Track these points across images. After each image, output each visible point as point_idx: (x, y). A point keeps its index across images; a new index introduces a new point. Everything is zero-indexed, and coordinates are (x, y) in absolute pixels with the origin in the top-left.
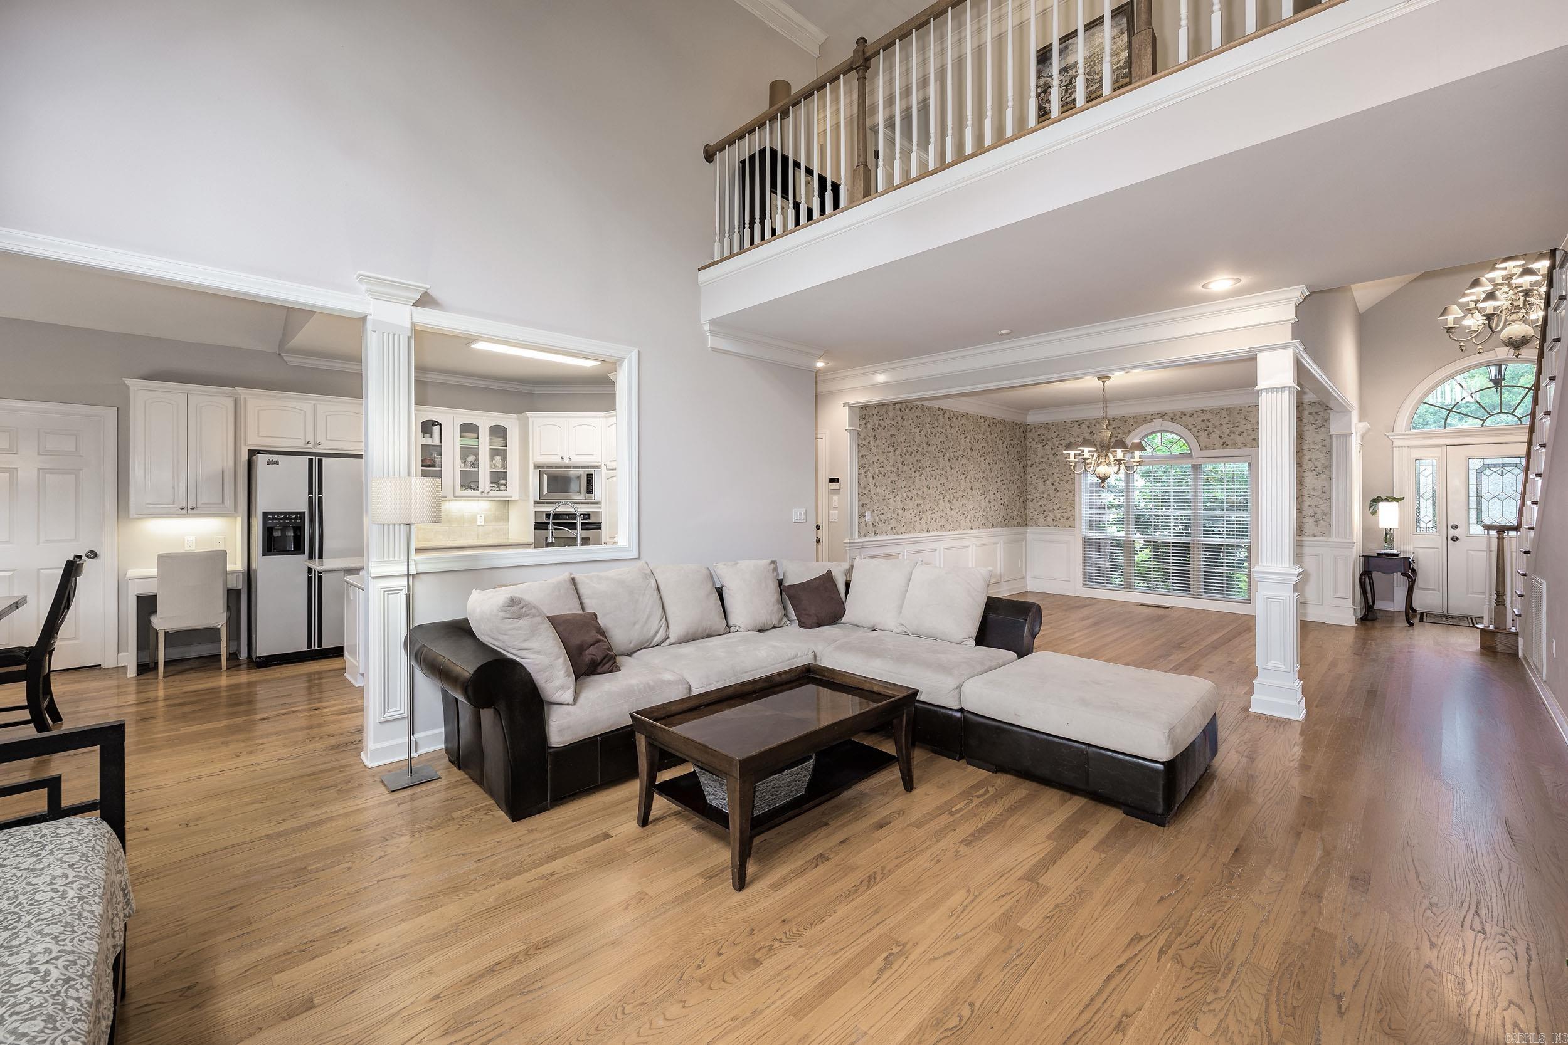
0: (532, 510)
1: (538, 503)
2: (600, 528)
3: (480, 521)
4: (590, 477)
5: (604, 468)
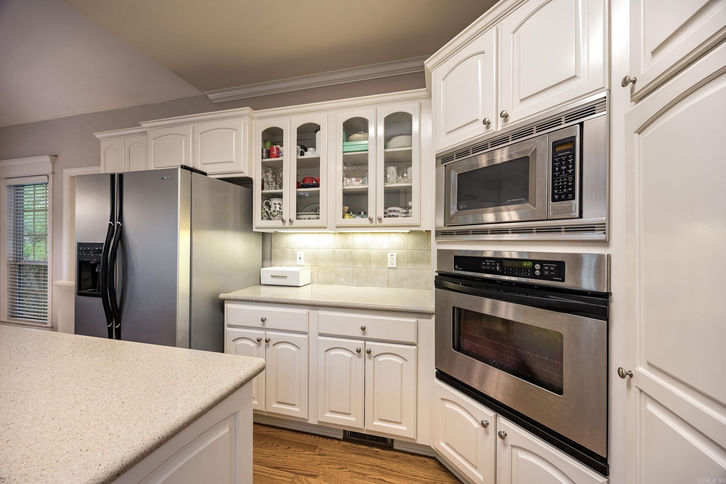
0: (434, 250)
1: (443, 233)
3: (392, 262)
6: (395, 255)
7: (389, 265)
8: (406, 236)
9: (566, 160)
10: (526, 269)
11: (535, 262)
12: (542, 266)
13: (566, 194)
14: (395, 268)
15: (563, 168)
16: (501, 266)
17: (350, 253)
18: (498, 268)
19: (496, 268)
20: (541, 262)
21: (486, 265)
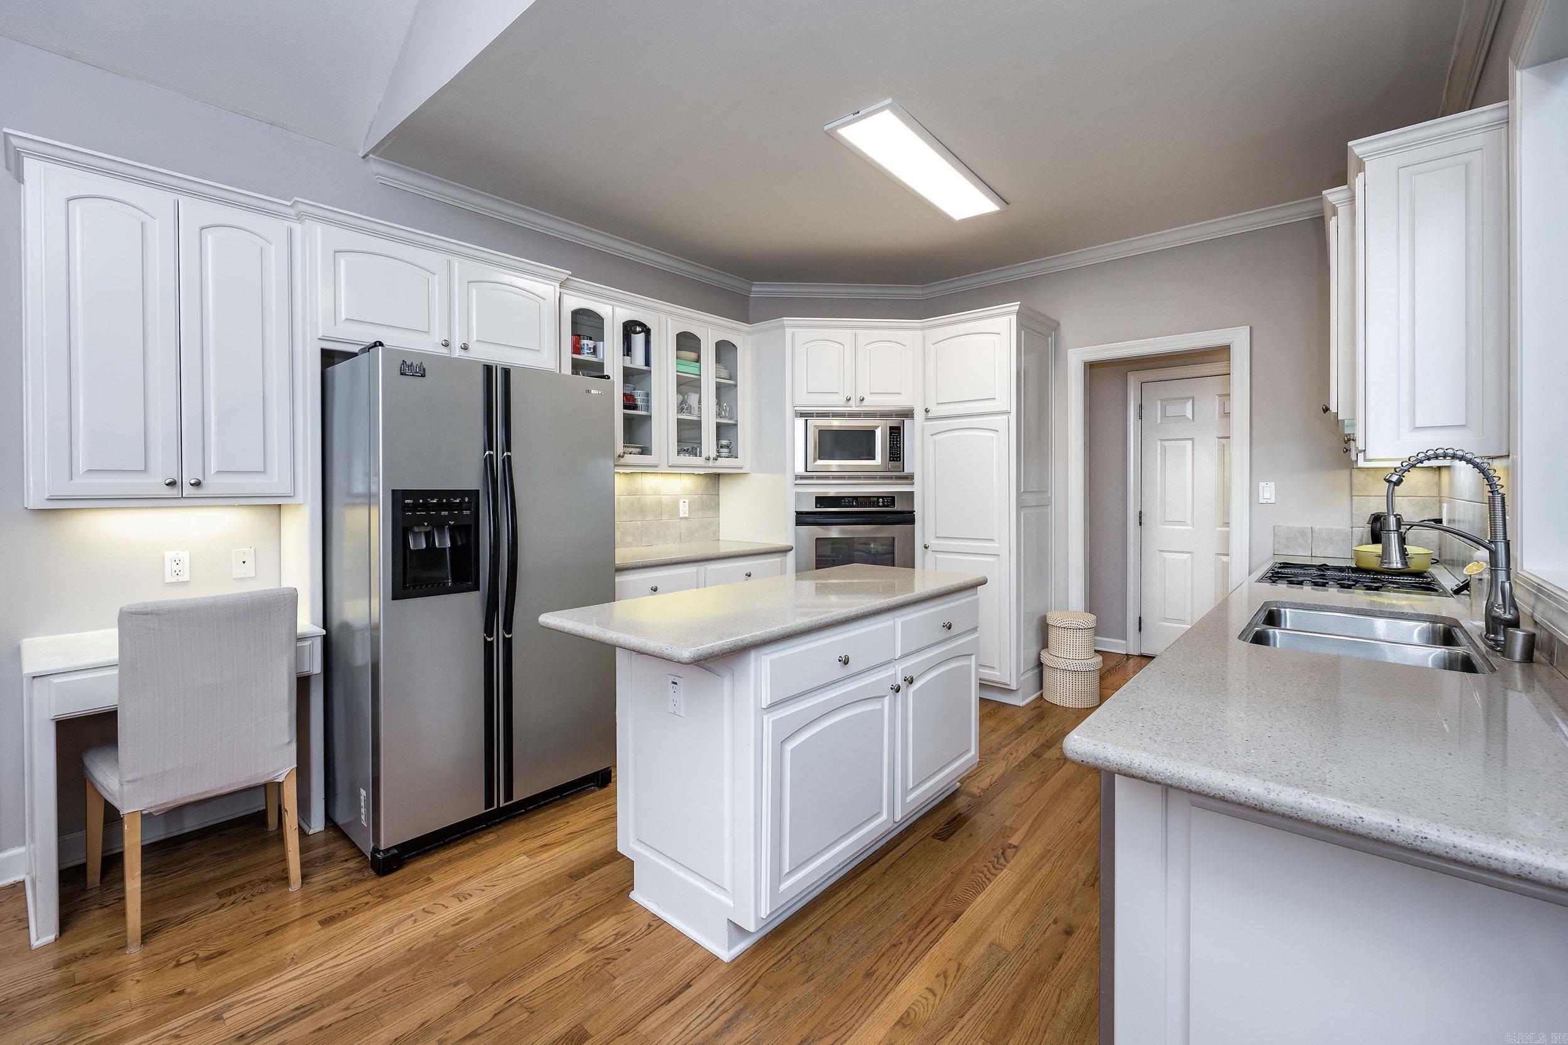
0: (791, 492)
1: (802, 478)
2: (912, 521)
3: (684, 511)
4: (896, 433)
5: (919, 415)
6: (687, 501)
7: (681, 515)
8: (700, 479)
9: (897, 438)
10: (874, 502)
11: (878, 498)
12: (883, 499)
13: (897, 458)
14: (686, 518)
15: (895, 443)
16: (857, 502)
17: (639, 501)
18: (854, 503)
19: (853, 503)
20: (883, 497)
21: (845, 502)
